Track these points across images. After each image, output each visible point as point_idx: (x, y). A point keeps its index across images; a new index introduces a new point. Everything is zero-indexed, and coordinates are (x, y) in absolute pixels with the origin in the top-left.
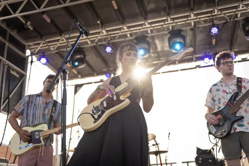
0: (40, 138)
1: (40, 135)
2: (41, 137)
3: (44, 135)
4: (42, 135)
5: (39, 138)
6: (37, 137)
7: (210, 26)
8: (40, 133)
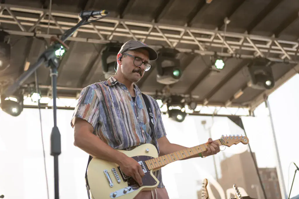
0: (150, 172)
1: (150, 167)
2: (150, 170)
3: (157, 167)
4: (153, 168)
5: (148, 173)
6: (145, 171)
7: (212, 56)
8: (146, 162)
